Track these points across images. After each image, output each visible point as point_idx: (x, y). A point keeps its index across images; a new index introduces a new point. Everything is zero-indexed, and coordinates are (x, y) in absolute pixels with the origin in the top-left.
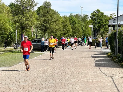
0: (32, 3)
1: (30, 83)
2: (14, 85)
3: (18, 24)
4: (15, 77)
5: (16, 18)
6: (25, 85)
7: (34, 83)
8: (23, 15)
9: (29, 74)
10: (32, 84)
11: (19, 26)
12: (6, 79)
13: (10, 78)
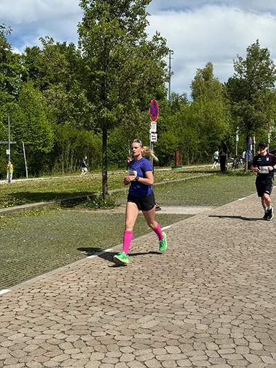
0: (270, 74)
1: (257, 249)
2: (221, 252)
3: (239, 119)
4: (226, 231)
5: (237, 107)
6: (245, 253)
7: (266, 251)
8: (250, 99)
9: (256, 225)
10: (260, 252)
11: (242, 123)
12: (207, 235)
13: (215, 232)
